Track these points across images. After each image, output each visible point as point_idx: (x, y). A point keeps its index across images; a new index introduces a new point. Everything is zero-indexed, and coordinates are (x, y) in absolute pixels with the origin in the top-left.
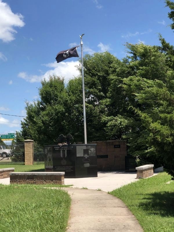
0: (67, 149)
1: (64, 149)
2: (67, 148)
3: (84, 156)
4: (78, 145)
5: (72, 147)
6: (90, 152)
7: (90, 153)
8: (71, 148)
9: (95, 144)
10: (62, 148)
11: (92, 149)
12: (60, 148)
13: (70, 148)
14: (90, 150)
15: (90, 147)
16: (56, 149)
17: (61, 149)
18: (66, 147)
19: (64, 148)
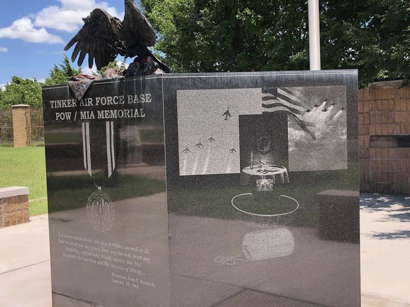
0: (114, 114)
1: (101, 115)
2: (111, 107)
3: (248, 171)
4: (194, 85)
5: (146, 98)
6: (294, 134)
7: (298, 144)
8: (139, 106)
9: (345, 73)
10: (89, 109)
11: (318, 116)
12: (79, 108)
13: (132, 107)
14: (303, 126)
15: (297, 93)
16: (58, 115)
17: (83, 115)
18: (109, 100)
19: (101, 108)
